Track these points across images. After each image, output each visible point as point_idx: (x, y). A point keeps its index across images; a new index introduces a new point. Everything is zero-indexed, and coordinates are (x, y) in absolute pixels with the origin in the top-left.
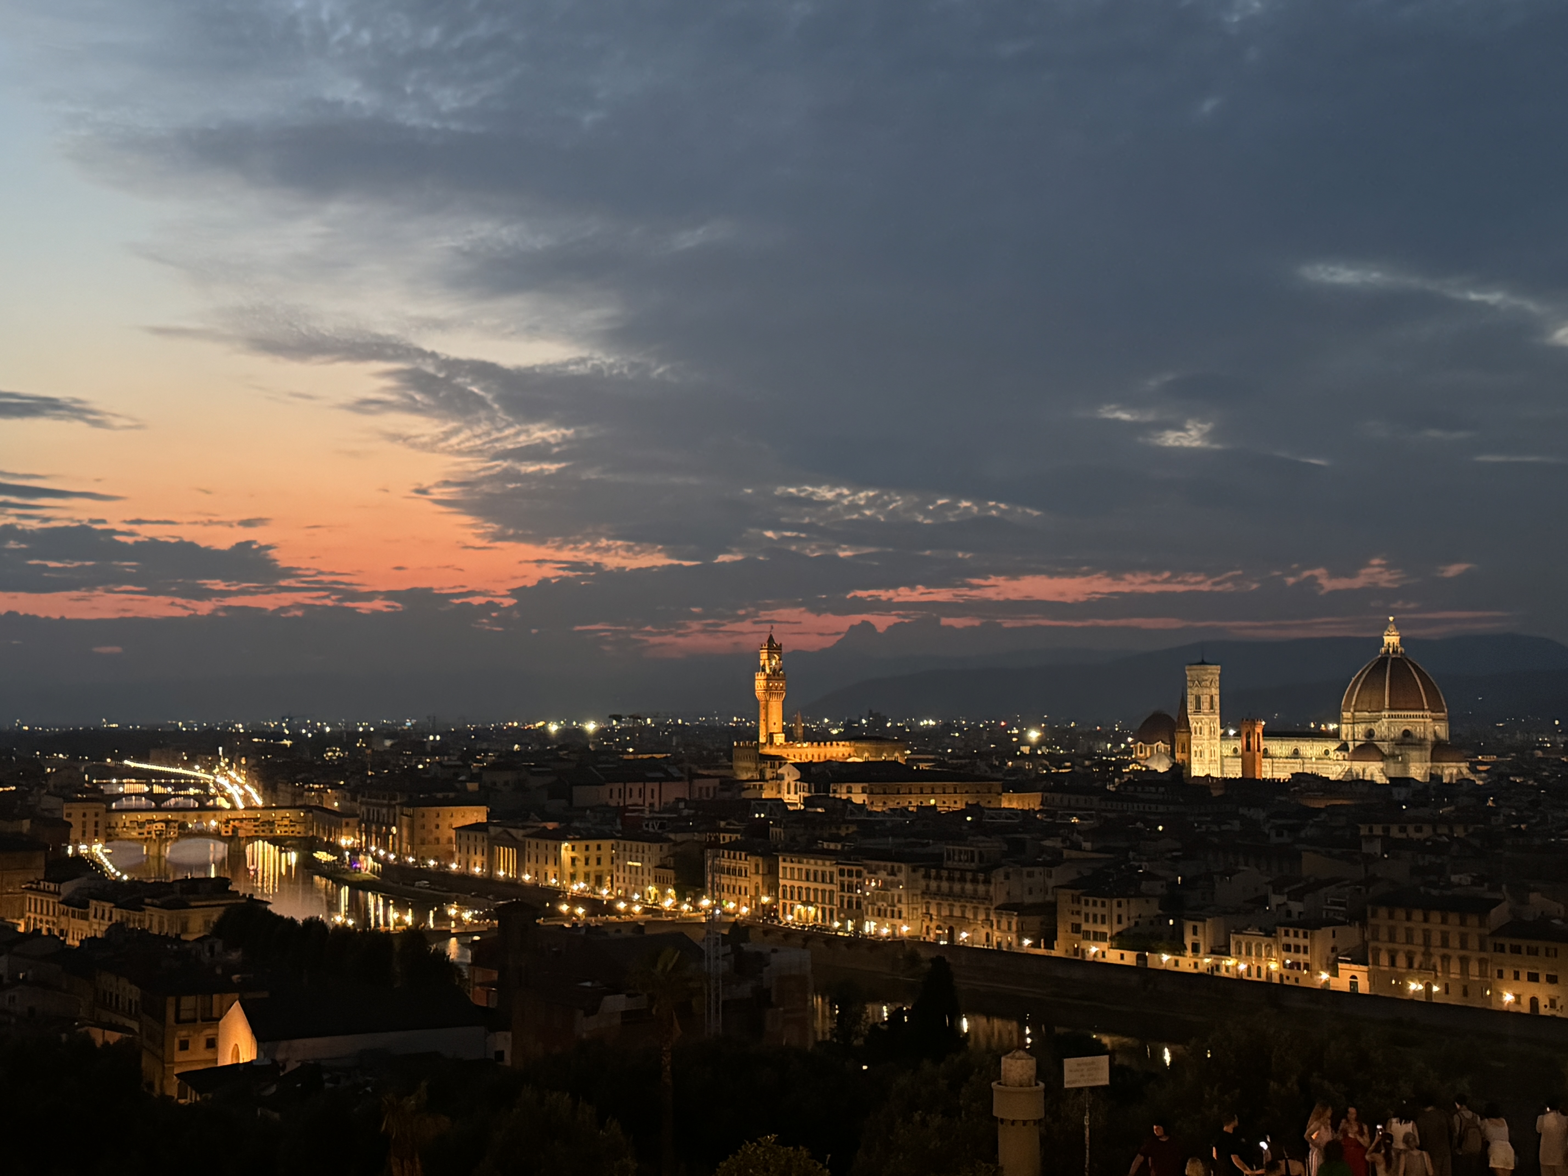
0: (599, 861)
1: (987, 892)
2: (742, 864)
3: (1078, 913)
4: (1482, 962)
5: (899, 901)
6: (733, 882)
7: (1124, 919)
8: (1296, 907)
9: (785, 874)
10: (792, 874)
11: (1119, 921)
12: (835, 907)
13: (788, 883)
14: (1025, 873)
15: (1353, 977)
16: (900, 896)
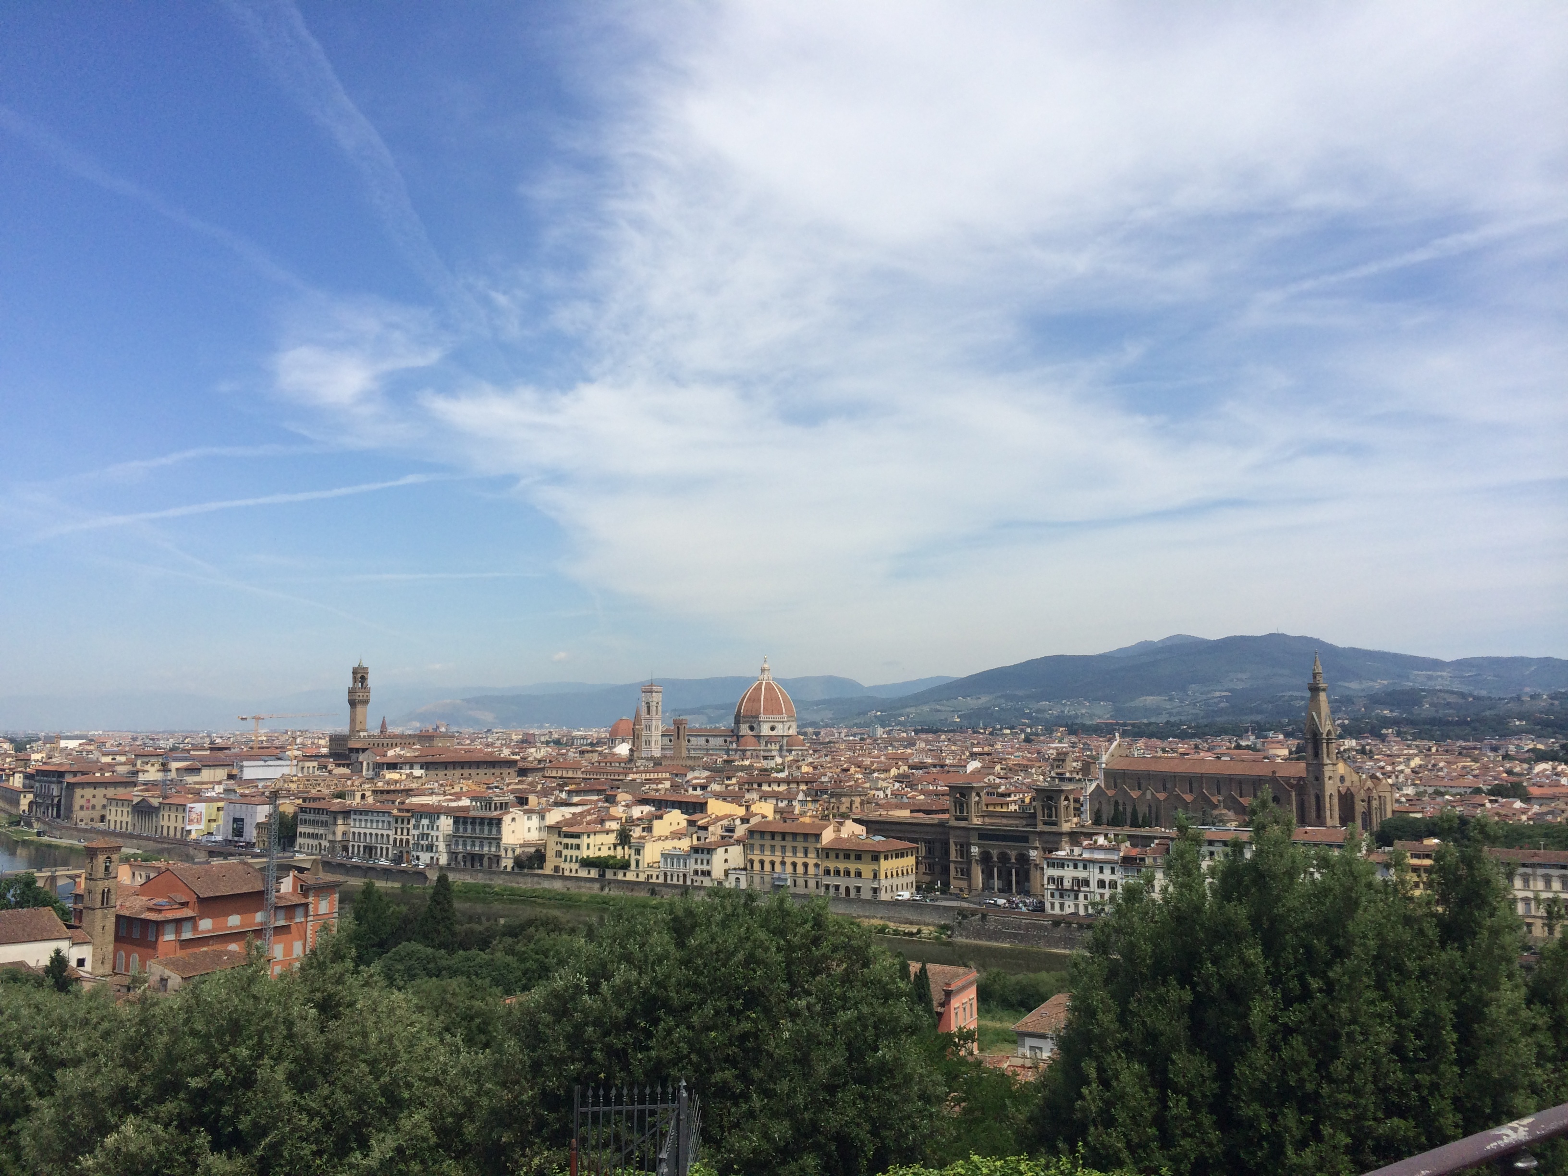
1: (499, 831)
2: (324, 818)
3: (561, 843)
4: (817, 865)
5: (437, 840)
6: (316, 831)
7: (591, 846)
8: (702, 834)
9: (355, 823)
11: (588, 848)
12: (390, 847)
13: (357, 831)
14: (526, 817)
15: (737, 878)
16: (437, 837)
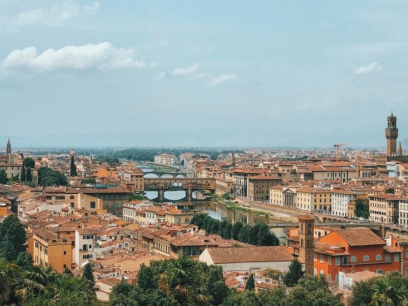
0: (325, 201)
2: (384, 203)
9: (401, 208)
10: (405, 208)
13: (403, 211)
